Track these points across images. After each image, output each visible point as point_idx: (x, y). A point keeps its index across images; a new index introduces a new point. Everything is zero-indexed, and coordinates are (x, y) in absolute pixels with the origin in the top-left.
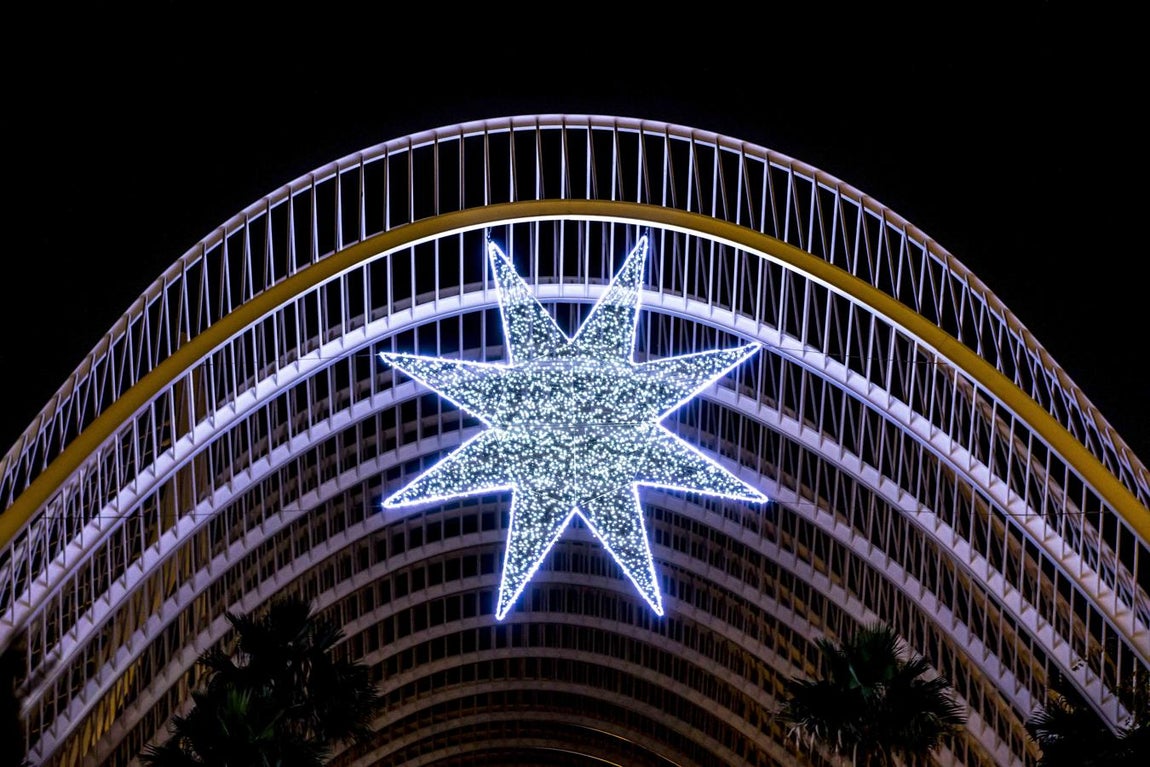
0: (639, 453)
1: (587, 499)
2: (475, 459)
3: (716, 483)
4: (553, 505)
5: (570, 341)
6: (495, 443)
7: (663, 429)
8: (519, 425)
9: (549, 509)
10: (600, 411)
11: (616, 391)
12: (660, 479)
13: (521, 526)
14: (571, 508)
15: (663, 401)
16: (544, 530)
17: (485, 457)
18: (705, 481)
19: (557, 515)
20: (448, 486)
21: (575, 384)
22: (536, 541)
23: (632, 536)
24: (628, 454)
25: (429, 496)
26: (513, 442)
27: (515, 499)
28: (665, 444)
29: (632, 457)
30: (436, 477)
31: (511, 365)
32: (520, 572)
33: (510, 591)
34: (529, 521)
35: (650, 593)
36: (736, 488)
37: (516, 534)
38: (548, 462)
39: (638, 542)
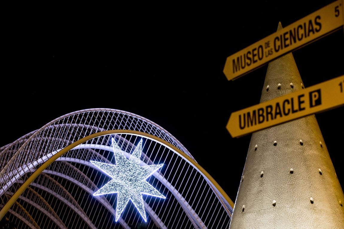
0: (141, 186)
1: (132, 196)
2: (110, 186)
3: (156, 194)
4: (126, 197)
5: (128, 161)
6: (114, 182)
7: (146, 181)
8: (119, 179)
9: (125, 197)
10: (134, 177)
11: (137, 173)
12: (145, 192)
13: (120, 201)
14: (129, 197)
15: (146, 175)
16: (124, 202)
17: (112, 185)
18: (154, 193)
19: (127, 199)
20: (105, 191)
21: (129, 170)
22: (123, 204)
23: (140, 204)
24: (140, 186)
25: (102, 193)
26: (118, 182)
27: (118, 195)
28: (146, 185)
29: (140, 187)
30: (103, 189)
31: (117, 165)
32: (120, 211)
33: (118, 215)
34: (121, 200)
35: (144, 217)
36: (160, 195)
37: (119, 203)
38: (124, 187)
39: (142, 206)
